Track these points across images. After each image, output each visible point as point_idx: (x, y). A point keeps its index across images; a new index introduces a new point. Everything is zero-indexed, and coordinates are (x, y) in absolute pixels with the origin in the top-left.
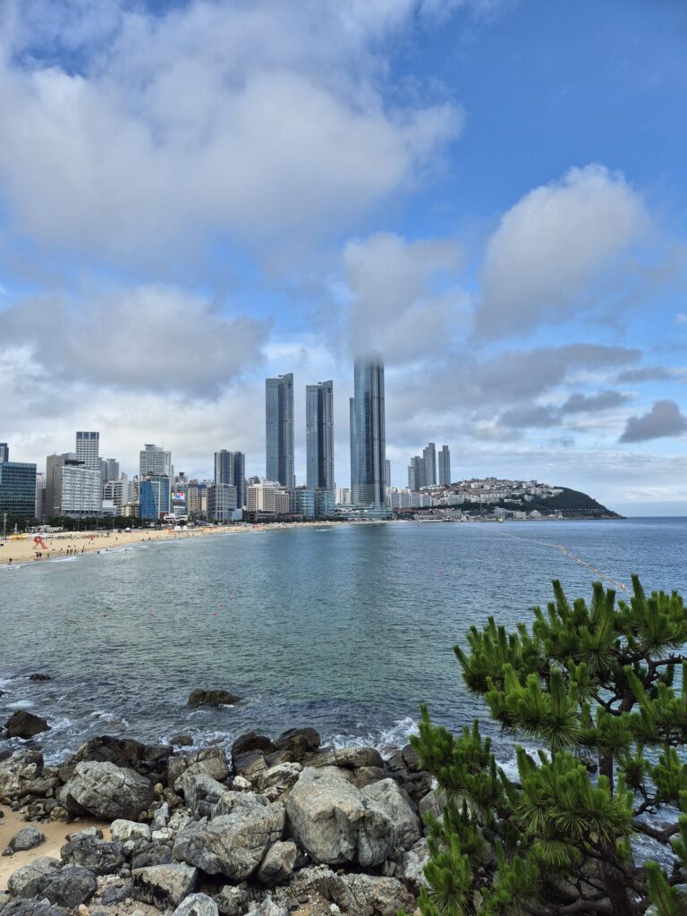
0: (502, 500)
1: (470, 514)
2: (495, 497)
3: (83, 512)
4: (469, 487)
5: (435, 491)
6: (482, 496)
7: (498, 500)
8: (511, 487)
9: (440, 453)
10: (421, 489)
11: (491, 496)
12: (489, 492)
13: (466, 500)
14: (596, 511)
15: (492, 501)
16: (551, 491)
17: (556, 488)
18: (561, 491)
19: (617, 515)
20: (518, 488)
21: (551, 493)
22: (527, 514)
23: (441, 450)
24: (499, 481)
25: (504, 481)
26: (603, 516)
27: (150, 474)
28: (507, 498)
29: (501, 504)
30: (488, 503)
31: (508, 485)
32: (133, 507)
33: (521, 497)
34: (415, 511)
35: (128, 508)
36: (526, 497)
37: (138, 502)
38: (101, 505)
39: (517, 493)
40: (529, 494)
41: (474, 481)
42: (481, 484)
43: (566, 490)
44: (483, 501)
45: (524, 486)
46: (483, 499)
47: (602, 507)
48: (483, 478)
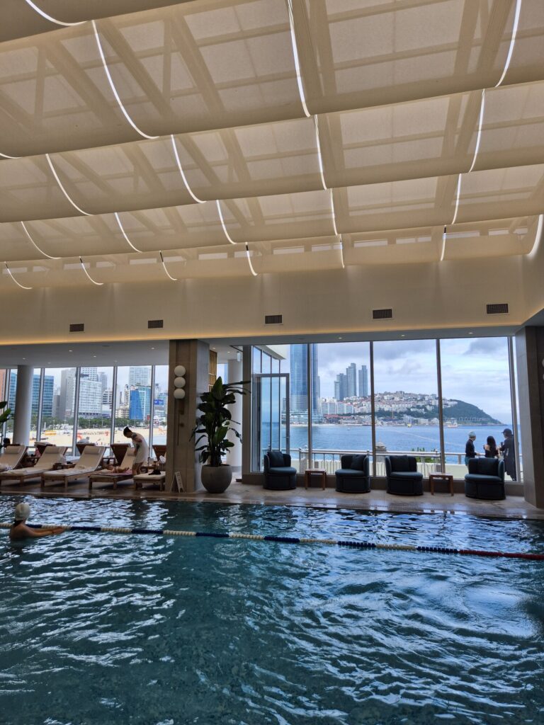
0: (409, 409)
1: (385, 420)
2: (403, 407)
3: (87, 414)
4: (383, 398)
5: (355, 401)
6: (393, 406)
7: (406, 410)
8: (416, 399)
9: (359, 371)
10: (345, 399)
11: (400, 405)
12: (398, 403)
13: (380, 409)
14: (483, 419)
15: (401, 410)
16: (448, 402)
17: (451, 400)
18: (456, 403)
19: (500, 423)
20: (421, 400)
21: (447, 405)
22: (429, 420)
23: (361, 369)
24: (407, 394)
25: (410, 394)
26: (489, 423)
27: (138, 385)
28: (413, 407)
29: (409, 413)
30: (398, 411)
31: (414, 398)
32: (124, 410)
33: (424, 407)
34: (341, 417)
35: (120, 411)
36: (428, 407)
37: (128, 406)
38: (101, 408)
39: (421, 404)
40: (430, 405)
41: (386, 394)
42: (392, 396)
43: (459, 402)
44: (394, 410)
45: (426, 399)
46: (394, 408)
47: (487, 416)
48: (394, 391)
